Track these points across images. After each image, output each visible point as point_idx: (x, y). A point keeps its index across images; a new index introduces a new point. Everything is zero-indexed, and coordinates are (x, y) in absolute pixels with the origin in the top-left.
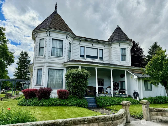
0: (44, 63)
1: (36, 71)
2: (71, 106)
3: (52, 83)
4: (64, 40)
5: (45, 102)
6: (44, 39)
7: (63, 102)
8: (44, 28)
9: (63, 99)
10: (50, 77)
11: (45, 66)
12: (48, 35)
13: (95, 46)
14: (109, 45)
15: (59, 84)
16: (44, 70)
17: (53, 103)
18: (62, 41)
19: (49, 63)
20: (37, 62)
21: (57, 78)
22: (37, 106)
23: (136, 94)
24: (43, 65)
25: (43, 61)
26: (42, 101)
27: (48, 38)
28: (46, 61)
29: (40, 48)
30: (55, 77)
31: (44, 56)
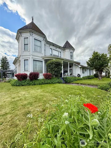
0: (30, 55)
1: (23, 61)
2: (55, 83)
3: (36, 69)
4: (42, 41)
5: (37, 82)
6: (28, 38)
7: (49, 81)
8: (27, 29)
9: (48, 79)
10: (34, 66)
11: (31, 58)
12: (31, 35)
13: (58, 49)
14: (64, 50)
15: (40, 70)
16: (30, 60)
17: (42, 82)
18: (41, 41)
19: (33, 56)
20: (23, 55)
21: (39, 66)
22: (30, 85)
23: (79, 75)
24: (29, 57)
25: (28, 54)
26: (34, 82)
27: (31, 37)
28: (31, 54)
29: (24, 45)
30: (37, 66)
31: (29, 50)
